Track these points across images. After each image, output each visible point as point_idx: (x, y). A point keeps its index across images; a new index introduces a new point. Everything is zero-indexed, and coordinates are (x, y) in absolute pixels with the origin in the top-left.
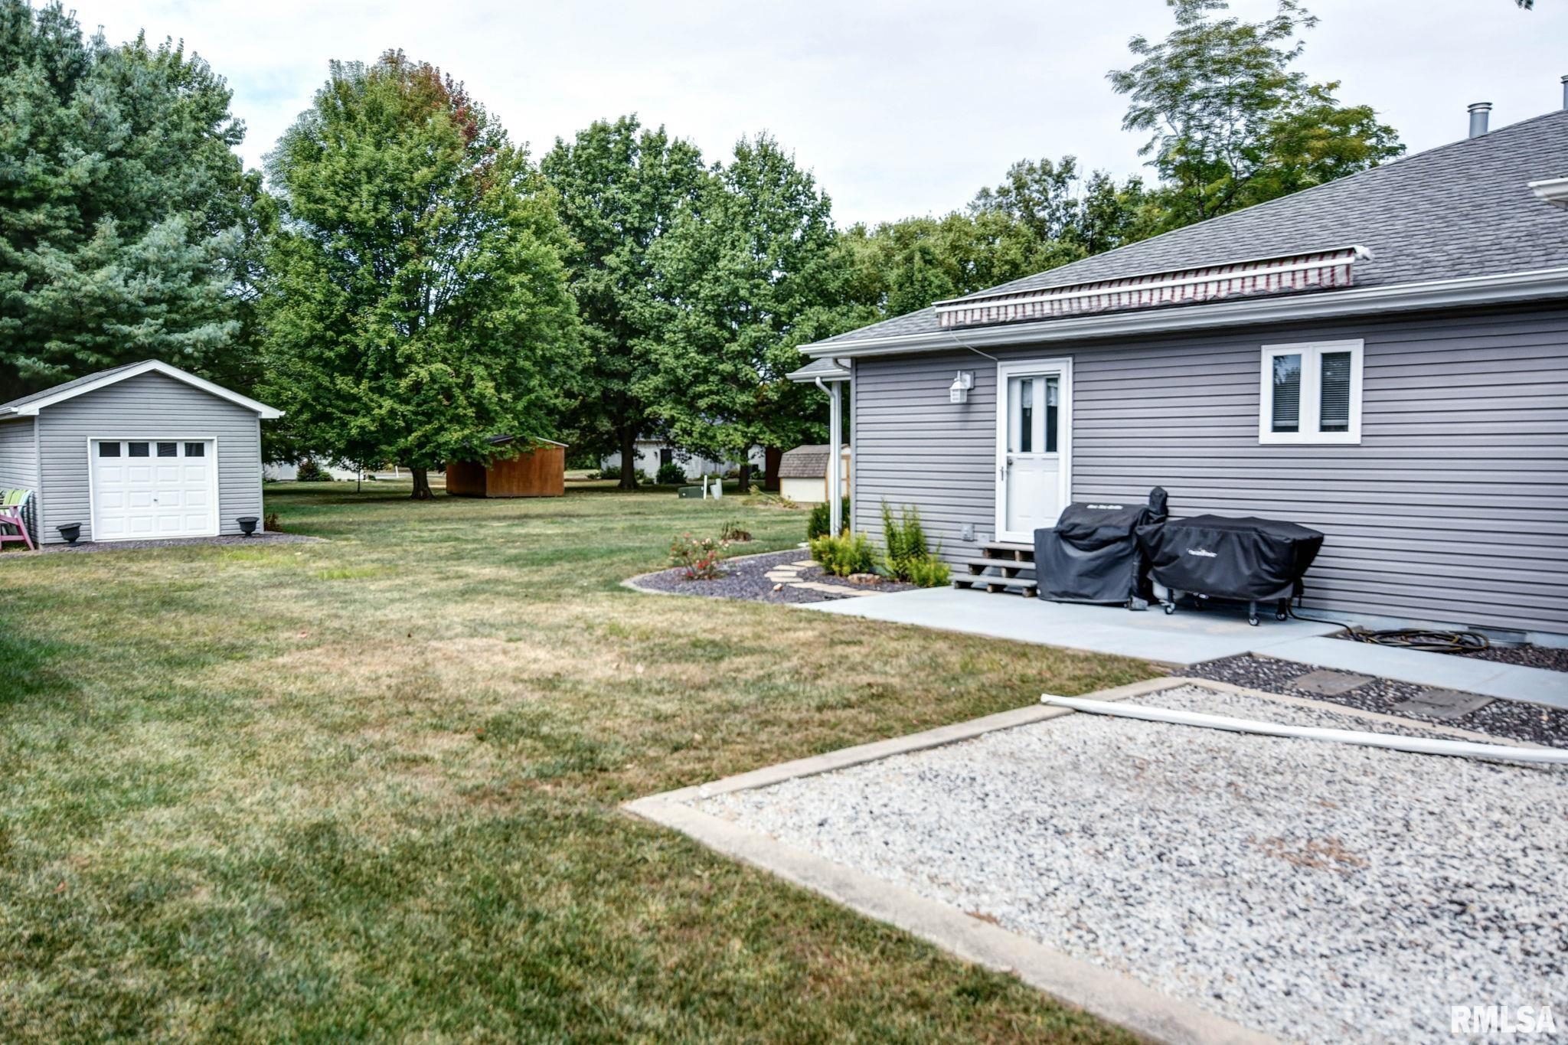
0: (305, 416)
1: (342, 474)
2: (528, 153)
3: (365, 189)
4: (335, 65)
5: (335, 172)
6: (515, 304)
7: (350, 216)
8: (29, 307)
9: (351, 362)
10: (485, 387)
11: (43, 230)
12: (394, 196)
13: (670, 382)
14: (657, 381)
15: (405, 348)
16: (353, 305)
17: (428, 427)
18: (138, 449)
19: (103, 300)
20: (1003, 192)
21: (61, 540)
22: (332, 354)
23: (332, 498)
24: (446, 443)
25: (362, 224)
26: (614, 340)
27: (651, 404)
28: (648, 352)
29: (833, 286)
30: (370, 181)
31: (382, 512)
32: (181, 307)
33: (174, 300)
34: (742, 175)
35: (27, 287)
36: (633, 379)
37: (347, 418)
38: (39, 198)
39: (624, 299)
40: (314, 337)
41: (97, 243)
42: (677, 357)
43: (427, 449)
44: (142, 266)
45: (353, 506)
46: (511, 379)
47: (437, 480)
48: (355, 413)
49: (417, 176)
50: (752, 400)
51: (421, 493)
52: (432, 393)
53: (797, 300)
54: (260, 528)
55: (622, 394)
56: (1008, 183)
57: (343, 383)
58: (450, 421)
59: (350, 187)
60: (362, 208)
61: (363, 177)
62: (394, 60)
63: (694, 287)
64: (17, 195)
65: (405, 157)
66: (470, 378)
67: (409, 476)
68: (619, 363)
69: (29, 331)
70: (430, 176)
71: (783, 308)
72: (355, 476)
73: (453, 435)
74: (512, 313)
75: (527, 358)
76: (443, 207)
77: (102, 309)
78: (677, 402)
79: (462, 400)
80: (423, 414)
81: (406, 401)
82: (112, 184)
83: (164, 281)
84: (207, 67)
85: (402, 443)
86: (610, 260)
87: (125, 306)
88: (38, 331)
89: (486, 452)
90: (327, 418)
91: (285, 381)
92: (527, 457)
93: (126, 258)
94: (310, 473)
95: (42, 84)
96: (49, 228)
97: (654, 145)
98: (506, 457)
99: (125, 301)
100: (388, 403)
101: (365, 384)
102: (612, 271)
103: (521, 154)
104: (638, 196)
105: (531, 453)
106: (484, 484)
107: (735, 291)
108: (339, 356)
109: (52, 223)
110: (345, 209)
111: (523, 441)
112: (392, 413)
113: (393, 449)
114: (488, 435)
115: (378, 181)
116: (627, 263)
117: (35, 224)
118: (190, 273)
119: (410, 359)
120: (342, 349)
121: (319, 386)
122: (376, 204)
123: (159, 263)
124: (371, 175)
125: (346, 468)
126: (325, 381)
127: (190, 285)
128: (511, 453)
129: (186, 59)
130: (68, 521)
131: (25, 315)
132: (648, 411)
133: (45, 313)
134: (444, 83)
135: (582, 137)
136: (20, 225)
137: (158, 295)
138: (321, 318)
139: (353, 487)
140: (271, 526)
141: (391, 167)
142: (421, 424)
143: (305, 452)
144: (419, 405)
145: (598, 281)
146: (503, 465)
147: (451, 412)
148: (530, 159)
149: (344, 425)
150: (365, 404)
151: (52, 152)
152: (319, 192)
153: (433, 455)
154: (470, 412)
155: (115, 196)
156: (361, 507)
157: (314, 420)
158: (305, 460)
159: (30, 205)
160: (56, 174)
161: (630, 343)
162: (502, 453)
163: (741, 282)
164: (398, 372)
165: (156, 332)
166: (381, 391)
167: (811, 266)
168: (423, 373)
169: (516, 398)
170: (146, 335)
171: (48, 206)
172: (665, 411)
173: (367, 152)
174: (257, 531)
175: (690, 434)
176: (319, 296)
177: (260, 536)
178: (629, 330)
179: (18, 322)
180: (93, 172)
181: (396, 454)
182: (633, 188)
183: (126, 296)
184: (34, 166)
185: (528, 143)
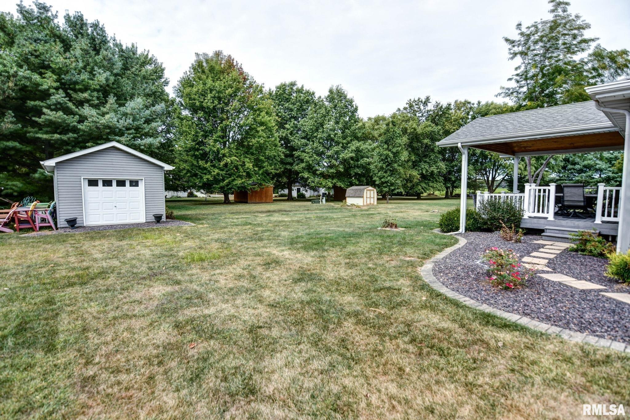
0: (189, 175)
1: (200, 195)
2: (263, 87)
3: (209, 96)
4: (197, 54)
5: (199, 89)
6: (259, 137)
7: (204, 104)
8: (80, 129)
9: (204, 156)
10: (249, 165)
11: (88, 101)
12: (219, 99)
13: (307, 166)
14: (303, 165)
15: (222, 152)
16: (205, 136)
17: (230, 179)
18: (107, 183)
19: (109, 127)
20: (405, 109)
21: (67, 226)
22: (198, 153)
23: (197, 203)
24: (236, 184)
25: (208, 108)
26: (288, 152)
27: (301, 173)
28: (300, 156)
29: (359, 135)
30: (211, 93)
31: (214, 208)
32: (140, 132)
33: (137, 129)
34: (331, 98)
35: (79, 122)
36: (294, 165)
37: (203, 175)
38: (86, 89)
39: (292, 138)
40: (192, 148)
41: (108, 106)
42: (310, 157)
43: (230, 186)
44: (125, 115)
45: (204, 206)
46: (258, 163)
47: (232, 197)
48: (205, 174)
49: (227, 92)
50: (335, 171)
51: (227, 202)
52: (231, 167)
53: (349, 139)
54: (164, 219)
55: (290, 170)
56: (407, 106)
57: (201, 163)
58: (237, 177)
59: (203, 94)
60: (208, 102)
61: (209, 92)
62: (218, 54)
63: (315, 134)
64: (77, 87)
65: (223, 85)
66: (244, 162)
67: (223, 196)
68: (289, 160)
69: (80, 139)
70: (231, 92)
71: (345, 141)
72: (205, 196)
73: (239, 182)
74: (258, 140)
75: (263, 156)
76: (235, 103)
77: (108, 131)
78: (309, 172)
79: (241, 170)
80: (229, 174)
81: (223, 170)
82: (115, 86)
83: (133, 121)
84: (156, 60)
85: (222, 184)
86: (287, 126)
87: (118, 130)
88: (85, 139)
89: (249, 188)
90: (196, 175)
91: (181, 163)
92: (262, 189)
93: (119, 112)
94: (191, 195)
95: (87, 45)
96: (90, 100)
97: (300, 91)
98: (256, 189)
99: (117, 128)
100: (217, 171)
101: (209, 164)
102: (288, 129)
103: (261, 87)
104: (296, 106)
105: (263, 188)
106: (247, 199)
107: (329, 135)
108: (200, 154)
109: (91, 98)
110: (202, 102)
111: (261, 184)
112: (218, 174)
113: (218, 186)
114: (250, 182)
115: (214, 92)
116: (292, 127)
117: (84, 98)
118: (144, 119)
119: (224, 155)
120: (201, 152)
121: (193, 165)
122: (213, 101)
123: (131, 114)
124: (211, 91)
125: (202, 193)
126: (195, 163)
127: (144, 123)
128: (257, 188)
129: (150, 56)
130: (71, 217)
131: (79, 133)
132: (300, 175)
133: (87, 132)
134: (235, 64)
135: (277, 88)
136: (78, 98)
137: (131, 126)
138: (194, 141)
139: (204, 199)
140: (170, 217)
141: (218, 89)
142: (228, 178)
143: (189, 188)
144: (227, 171)
145: (283, 133)
146: (254, 192)
147: (237, 174)
148: (264, 89)
149: (201, 178)
150: (209, 171)
151: (91, 72)
152: (193, 96)
153: (231, 189)
154: (244, 174)
155: (117, 92)
156: (207, 206)
157: (191, 176)
158: (189, 191)
159: (82, 91)
160: (93, 80)
161: (294, 153)
162: (254, 188)
163: (331, 133)
164: (220, 160)
165: (130, 140)
166: (214, 166)
167: (353, 128)
168: (229, 160)
169: (259, 170)
170: (126, 141)
171: (89, 91)
172: (306, 175)
173: (209, 82)
174: (162, 220)
175: (314, 182)
176: (193, 133)
177: (164, 222)
178: (293, 149)
179: (75, 135)
180: (107, 80)
181: (219, 188)
182: (294, 104)
183: (118, 126)
184: (84, 76)
185: (264, 84)
